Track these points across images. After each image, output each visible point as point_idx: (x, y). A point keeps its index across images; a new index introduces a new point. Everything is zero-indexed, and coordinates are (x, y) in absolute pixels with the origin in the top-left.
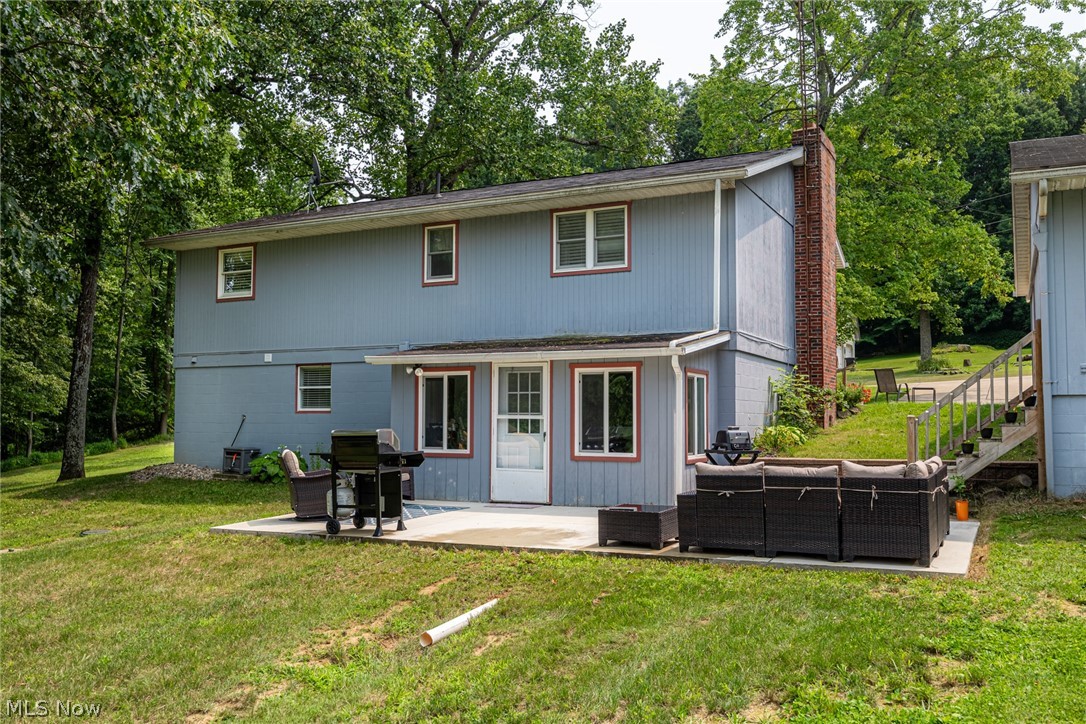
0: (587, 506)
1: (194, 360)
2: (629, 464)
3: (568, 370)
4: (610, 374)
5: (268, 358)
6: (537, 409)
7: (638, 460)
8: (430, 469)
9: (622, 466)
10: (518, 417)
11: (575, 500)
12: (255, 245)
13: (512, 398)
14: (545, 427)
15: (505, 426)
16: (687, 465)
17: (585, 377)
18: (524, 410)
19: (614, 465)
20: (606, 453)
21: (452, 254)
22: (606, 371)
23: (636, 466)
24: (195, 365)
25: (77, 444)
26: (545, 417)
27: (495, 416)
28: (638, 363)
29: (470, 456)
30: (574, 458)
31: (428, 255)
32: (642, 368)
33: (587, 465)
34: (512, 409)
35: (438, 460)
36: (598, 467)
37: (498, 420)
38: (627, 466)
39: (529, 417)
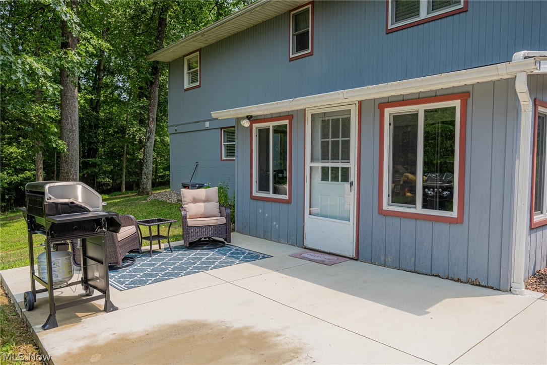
0: (394, 268)
1: (176, 128)
2: (447, 225)
3: (378, 112)
4: (426, 111)
5: (207, 124)
6: (346, 157)
7: (459, 220)
8: (260, 211)
9: (438, 226)
10: (330, 165)
11: (382, 258)
12: (200, 50)
13: (325, 146)
14: (353, 176)
15: (318, 175)
16: (531, 229)
17: (396, 118)
18: (335, 157)
19: (428, 224)
20: (418, 209)
21: (308, 32)
22: (420, 109)
23: (455, 229)
24: (177, 132)
25: (147, 177)
26: (352, 165)
27: (308, 164)
28: (464, 95)
29: (288, 202)
30: (381, 212)
31: (293, 35)
32: (470, 101)
33: (396, 221)
34: (325, 157)
35: (266, 203)
36: (409, 224)
37: (311, 167)
38: (445, 227)
39: (340, 165)
